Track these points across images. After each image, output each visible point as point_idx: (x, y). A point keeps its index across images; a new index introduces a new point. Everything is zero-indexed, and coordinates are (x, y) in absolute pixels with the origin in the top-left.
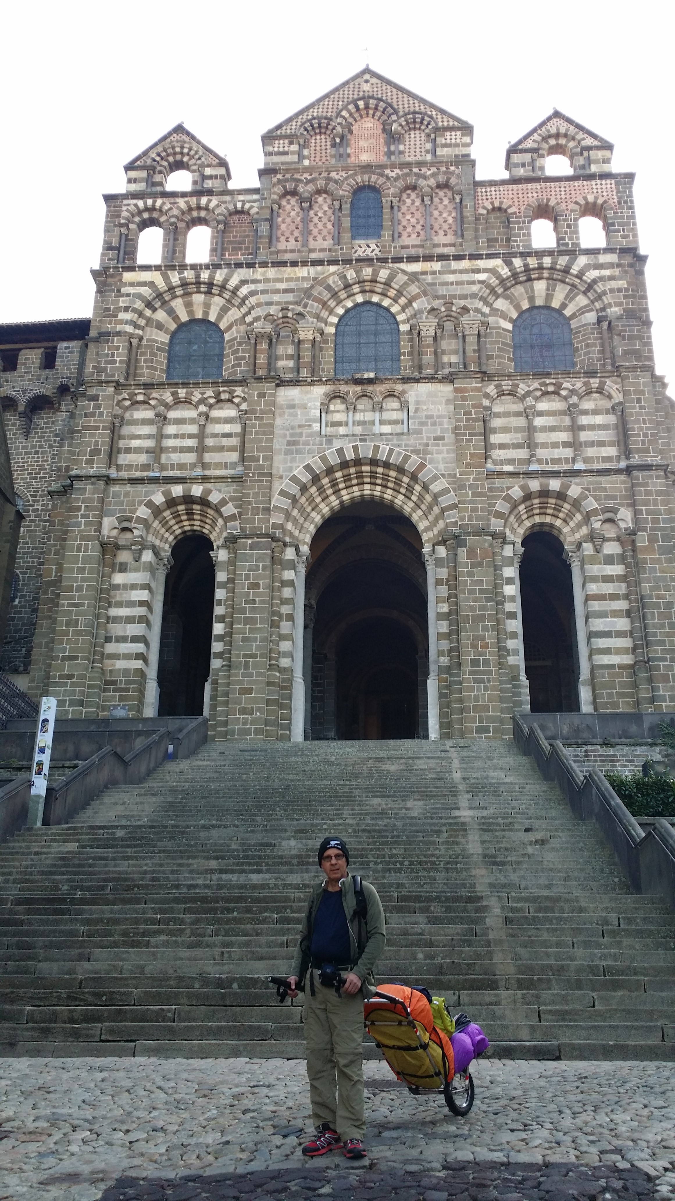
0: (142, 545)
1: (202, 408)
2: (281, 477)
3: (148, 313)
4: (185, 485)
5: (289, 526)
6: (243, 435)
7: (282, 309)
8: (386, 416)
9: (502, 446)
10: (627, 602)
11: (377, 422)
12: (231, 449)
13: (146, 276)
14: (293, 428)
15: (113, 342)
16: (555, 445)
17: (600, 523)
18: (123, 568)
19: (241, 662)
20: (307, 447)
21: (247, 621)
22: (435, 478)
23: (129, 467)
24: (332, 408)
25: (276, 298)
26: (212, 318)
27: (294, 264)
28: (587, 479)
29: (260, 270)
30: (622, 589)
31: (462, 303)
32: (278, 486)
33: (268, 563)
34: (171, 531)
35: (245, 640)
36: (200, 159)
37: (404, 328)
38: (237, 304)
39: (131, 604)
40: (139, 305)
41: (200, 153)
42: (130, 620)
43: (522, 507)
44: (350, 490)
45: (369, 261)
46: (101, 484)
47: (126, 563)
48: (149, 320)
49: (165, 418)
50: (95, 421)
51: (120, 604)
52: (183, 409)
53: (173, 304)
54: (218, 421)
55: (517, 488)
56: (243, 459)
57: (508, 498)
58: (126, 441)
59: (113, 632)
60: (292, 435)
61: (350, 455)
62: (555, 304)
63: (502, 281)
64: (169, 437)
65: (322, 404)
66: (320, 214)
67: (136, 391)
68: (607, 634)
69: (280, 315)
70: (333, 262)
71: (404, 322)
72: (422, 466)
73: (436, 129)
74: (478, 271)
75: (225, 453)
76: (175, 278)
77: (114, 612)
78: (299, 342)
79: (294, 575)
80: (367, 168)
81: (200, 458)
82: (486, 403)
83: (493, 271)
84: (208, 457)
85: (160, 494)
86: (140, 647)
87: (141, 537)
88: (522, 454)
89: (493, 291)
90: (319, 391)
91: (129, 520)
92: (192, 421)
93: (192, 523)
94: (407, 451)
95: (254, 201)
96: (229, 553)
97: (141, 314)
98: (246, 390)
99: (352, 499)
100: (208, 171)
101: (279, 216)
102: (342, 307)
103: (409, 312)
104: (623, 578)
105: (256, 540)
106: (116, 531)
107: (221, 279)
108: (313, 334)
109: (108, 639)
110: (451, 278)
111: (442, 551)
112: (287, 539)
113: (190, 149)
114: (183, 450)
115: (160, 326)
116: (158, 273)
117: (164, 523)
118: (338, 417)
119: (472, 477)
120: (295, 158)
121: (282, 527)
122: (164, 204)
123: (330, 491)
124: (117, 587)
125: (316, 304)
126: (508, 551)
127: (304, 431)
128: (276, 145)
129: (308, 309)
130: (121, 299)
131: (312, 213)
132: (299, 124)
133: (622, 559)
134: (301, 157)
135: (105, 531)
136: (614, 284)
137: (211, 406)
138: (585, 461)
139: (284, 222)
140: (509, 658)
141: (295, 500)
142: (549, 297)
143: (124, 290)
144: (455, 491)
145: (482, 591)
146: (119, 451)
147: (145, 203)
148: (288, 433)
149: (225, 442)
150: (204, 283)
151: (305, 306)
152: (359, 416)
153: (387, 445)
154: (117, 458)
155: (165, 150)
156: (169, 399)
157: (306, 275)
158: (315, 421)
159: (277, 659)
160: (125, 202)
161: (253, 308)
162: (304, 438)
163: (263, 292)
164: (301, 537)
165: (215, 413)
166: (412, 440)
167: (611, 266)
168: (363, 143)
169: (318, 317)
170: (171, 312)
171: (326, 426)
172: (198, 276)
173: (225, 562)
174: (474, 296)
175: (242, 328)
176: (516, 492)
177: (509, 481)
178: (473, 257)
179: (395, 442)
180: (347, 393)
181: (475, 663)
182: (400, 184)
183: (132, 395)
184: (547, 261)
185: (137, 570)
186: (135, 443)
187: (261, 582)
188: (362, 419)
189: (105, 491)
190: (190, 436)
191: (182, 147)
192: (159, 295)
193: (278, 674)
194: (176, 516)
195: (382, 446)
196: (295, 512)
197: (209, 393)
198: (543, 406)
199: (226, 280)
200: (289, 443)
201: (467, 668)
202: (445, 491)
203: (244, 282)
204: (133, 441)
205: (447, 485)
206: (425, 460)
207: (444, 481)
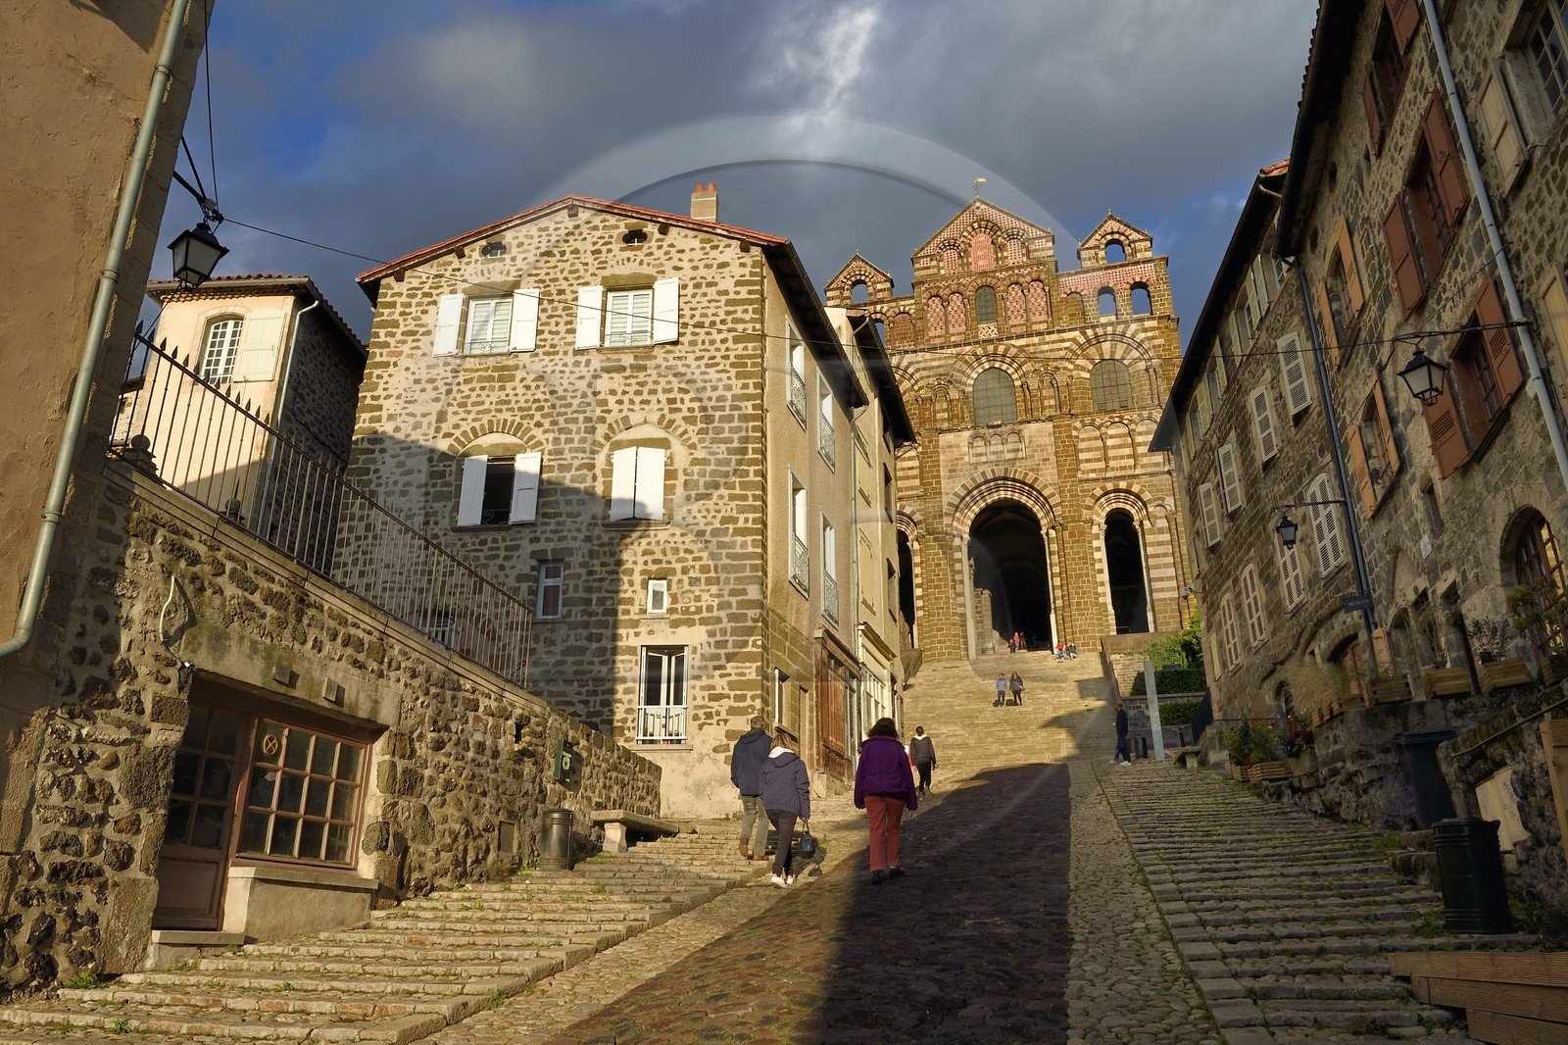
2: (947, 494)
5: (956, 524)
6: (921, 467)
7: (937, 379)
8: (1011, 446)
9: (1088, 461)
10: (1173, 557)
11: (1005, 451)
12: (914, 477)
14: (952, 461)
16: (1122, 457)
17: (1154, 507)
19: (935, 612)
20: (962, 472)
22: (1046, 486)
24: (975, 444)
25: (932, 372)
27: (942, 348)
28: (1145, 479)
29: (920, 354)
30: (1169, 549)
31: (1055, 364)
32: (946, 499)
33: (945, 549)
35: (936, 598)
36: (872, 277)
37: (1018, 383)
38: (907, 378)
43: (1103, 500)
44: (991, 496)
45: (990, 341)
54: (904, 459)
55: (1098, 488)
56: (923, 483)
57: (1093, 495)
60: (951, 466)
61: (990, 476)
62: (1117, 356)
63: (1080, 346)
65: (969, 443)
66: (955, 309)
68: (1161, 579)
69: (936, 383)
70: (969, 344)
71: (1017, 380)
72: (1036, 479)
73: (1028, 239)
74: (1064, 341)
75: (911, 480)
78: (950, 400)
79: (961, 554)
80: (984, 273)
82: (1074, 433)
83: (1074, 340)
88: (1102, 465)
89: (1074, 353)
90: (967, 434)
94: (1026, 469)
95: (912, 304)
96: (920, 544)
99: (993, 501)
100: (879, 287)
101: (928, 313)
102: (976, 373)
103: (1020, 372)
104: (1169, 543)
107: (896, 363)
108: (959, 394)
110: (1046, 347)
111: (1053, 533)
112: (955, 533)
118: (981, 450)
119: (1068, 484)
120: (935, 270)
121: (951, 525)
123: (979, 498)
125: (958, 373)
126: (1095, 530)
127: (959, 462)
128: (922, 263)
129: (954, 377)
131: (950, 308)
132: (935, 245)
133: (1168, 530)
134: (939, 268)
136: (1156, 342)
138: (1143, 466)
139: (932, 317)
140: (1101, 598)
141: (957, 507)
142: (1113, 353)
144: (1058, 494)
148: (949, 464)
149: (910, 473)
151: (952, 376)
152: (993, 449)
153: (1013, 466)
155: (849, 274)
157: (950, 354)
158: (965, 454)
161: (918, 380)
162: (959, 467)
163: (924, 369)
164: (963, 529)
166: (1028, 462)
167: (1153, 329)
168: (979, 253)
169: (960, 382)
171: (973, 457)
173: (917, 550)
174: (1062, 359)
175: (912, 394)
176: (1098, 492)
177: (1092, 485)
178: (1059, 332)
179: (1018, 464)
180: (984, 434)
181: (1079, 604)
182: (1007, 282)
184: (1110, 329)
188: (995, 450)
195: (1009, 467)
196: (958, 515)
198: (1111, 432)
199: (899, 363)
200: (950, 471)
201: (1074, 607)
202: (1053, 495)
205: (1053, 491)
206: (1038, 475)
207: (1051, 488)
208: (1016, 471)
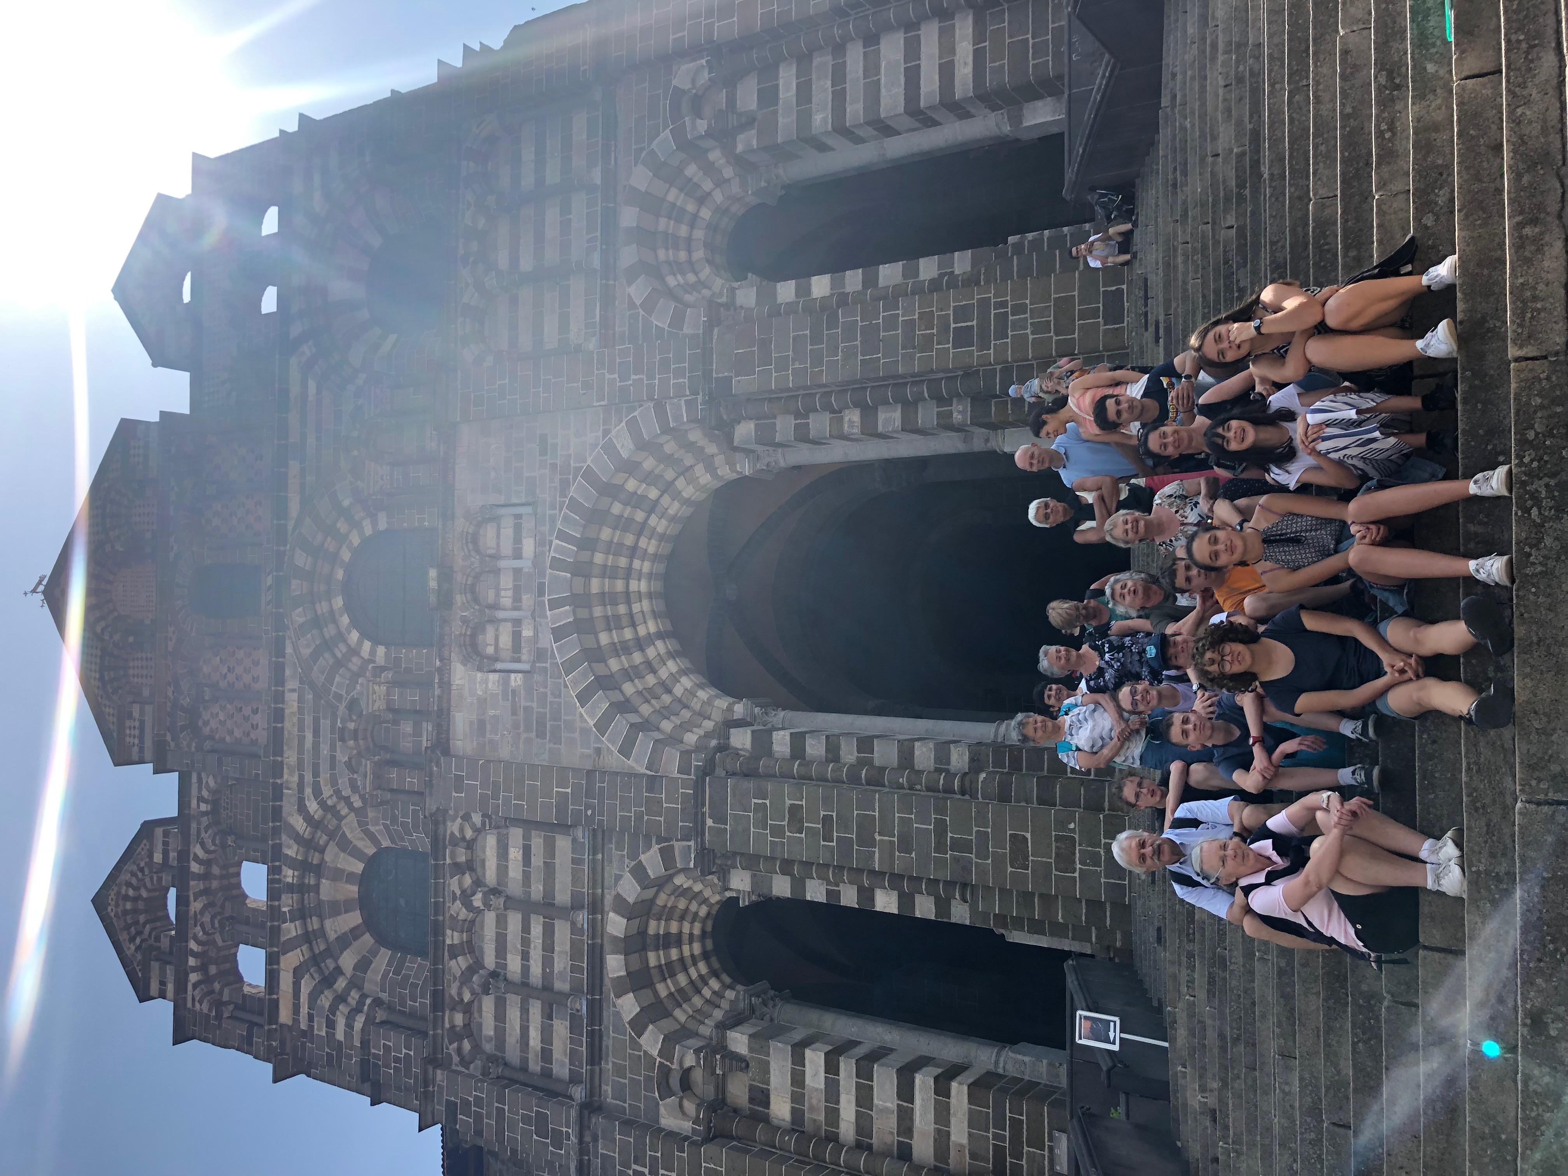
0: (715, 1052)
1: (477, 901)
2: (598, 751)
3: (341, 984)
4: (607, 947)
5: (691, 738)
6: (528, 825)
7: (342, 739)
8: (507, 548)
9: (564, 326)
10: (849, 46)
11: (516, 564)
12: (550, 850)
13: (286, 980)
14: (516, 726)
15: (376, 1056)
16: (566, 228)
17: (699, 121)
18: (761, 1097)
19: (955, 859)
20: (550, 698)
21: (866, 840)
22: (610, 449)
23: (573, 1055)
24: (490, 650)
25: (325, 750)
26: (358, 867)
27: (281, 715)
28: (621, 157)
29: (285, 777)
30: (823, 61)
32: (613, 760)
33: (750, 785)
34: (699, 984)
35: (905, 845)
36: (142, 870)
37: (383, 522)
38: (335, 822)
39: (832, 1091)
40: (325, 1000)
41: (135, 868)
42: (864, 1098)
43: (671, 281)
44: (638, 618)
45: (283, 586)
46: (598, 1121)
47: (752, 1088)
48: (355, 983)
49: (494, 974)
50: (489, 1117)
51: (833, 1114)
52: (482, 938)
53: (332, 936)
54: (503, 870)
55: (632, 290)
56: (563, 827)
57: (649, 305)
58: (531, 1056)
59: (889, 1139)
60: (528, 729)
61: (567, 615)
63: (322, 354)
64: (526, 969)
65: (480, 669)
66: (225, 670)
67: (447, 1025)
68: (912, 77)
69: (351, 743)
70: (281, 647)
71: (375, 523)
73: (127, 480)
74: (304, 395)
75: (557, 861)
76: (291, 930)
77: (847, 1128)
78: (390, 709)
79: (782, 733)
80: (166, 591)
81: (565, 912)
82: (489, 361)
83: (306, 370)
84: (563, 897)
85: (619, 1001)
86: (923, 1082)
87: (697, 1051)
88: (577, 288)
90: (459, 674)
91: (665, 1072)
92: (501, 921)
93: (685, 938)
94: (562, 504)
95: (200, 780)
96: (735, 867)
97: (341, 999)
98: (451, 812)
99: (655, 615)
100: (158, 858)
101: (223, 740)
102: (349, 632)
103: (358, 513)
104: (804, 60)
105: (706, 809)
106: (686, 1104)
107: (295, 847)
108: (380, 684)
109: (904, 1153)
110: (311, 441)
111: (744, 431)
112: (714, 743)
113: (129, 885)
114: (548, 947)
115: (363, 965)
116: (282, 958)
117: (681, 997)
118: (505, 640)
119: (607, 376)
121: (686, 755)
122: (195, 938)
123: (637, 658)
124: (797, 1115)
125: (337, 679)
127: (523, 703)
128: (132, 740)
129: (344, 693)
130: (316, 1032)
131: (223, 684)
132: (107, 703)
133: (768, 70)
135: (685, 1126)
137: (478, 883)
138: (591, 166)
139: (231, 732)
140: (957, 272)
141: (645, 726)
143: (303, 1026)
144: (634, 409)
145: (816, 338)
146: (547, 1074)
147: (194, 969)
148: (524, 736)
149: (537, 860)
150: (302, 877)
151: (339, 697)
152: (506, 599)
153: (551, 542)
154: (559, 1080)
155: (127, 927)
156: (462, 962)
157: (295, 696)
158: (506, 682)
159: (950, 775)
160: (189, 1005)
161: (337, 792)
162: (535, 705)
163: (316, 774)
164: (717, 716)
165: (491, 876)
166: (546, 496)
168: (139, 600)
169: (355, 676)
170: (345, 941)
171: (518, 660)
172: (290, 888)
173: (753, 876)
175: (371, 814)
176: (640, 289)
177: (619, 305)
179: (547, 528)
180: (465, 621)
182: (189, 536)
183: (456, 1035)
185: (765, 1069)
186: (535, 1040)
187: (788, 802)
188: (510, 593)
189: (611, 1114)
190: (526, 928)
191: (126, 898)
192: (316, 960)
193: (983, 776)
194: (668, 971)
195: (552, 554)
196: (667, 726)
197: (454, 885)
199: (298, 838)
200: (541, 734)
202: (633, 427)
203: (302, 808)
204: (532, 1043)
205: (623, 424)
206: (578, 469)
207: (614, 432)
208: (562, 536)
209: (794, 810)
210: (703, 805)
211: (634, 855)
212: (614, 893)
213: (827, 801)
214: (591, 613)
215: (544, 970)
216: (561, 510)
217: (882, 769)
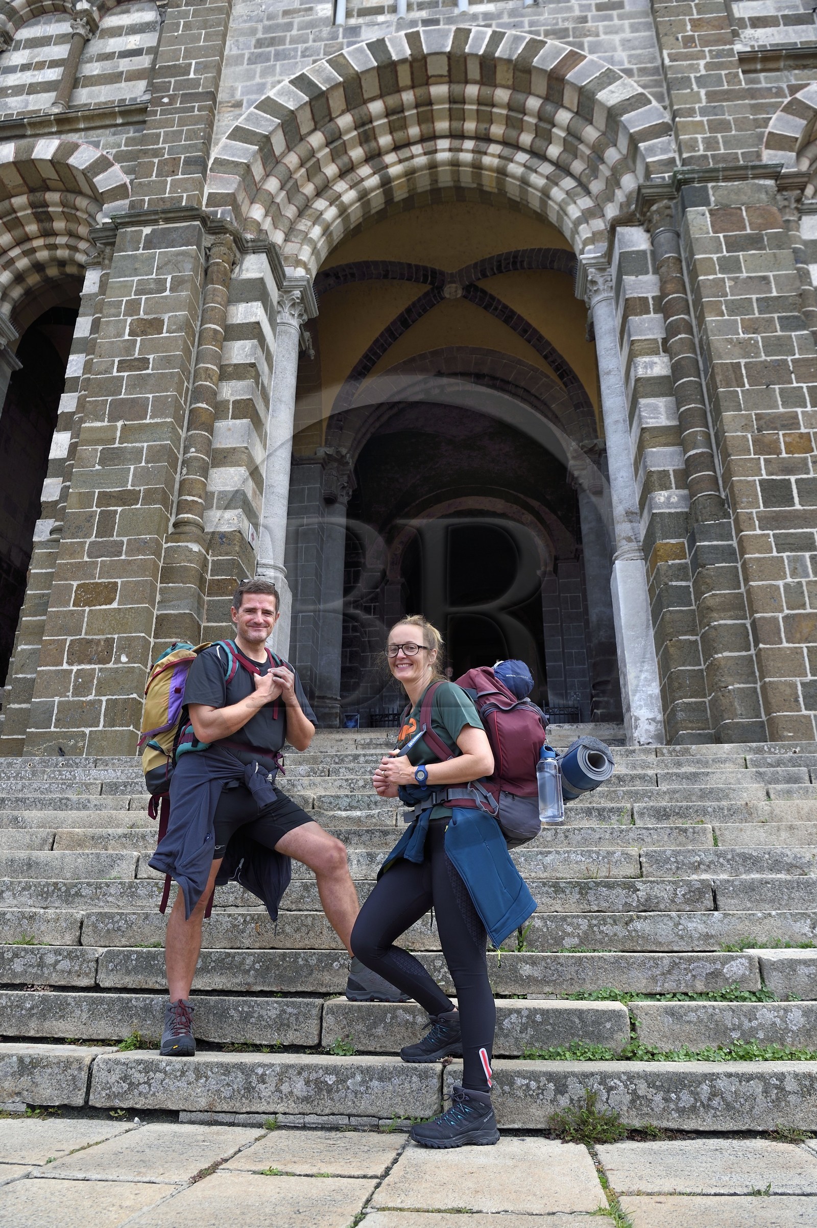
1: (82, 6)
4: (24, 142)
6: (157, 49)
11: (463, 3)
12: (134, 76)
21: (119, 410)
22: (609, 78)
33: (189, 271)
49: (10, 40)
52: (46, 23)
55: (815, 87)
57: (797, 108)
60: (267, 29)
61: (399, 51)
64: (13, 69)
72: (574, 58)
79: (264, 316)
81: (65, 98)
84: (84, 95)
88: (811, 32)
92: (61, 38)
96: (102, 272)
105: (162, 226)
111: (636, 238)
114: (33, 89)
126: (811, 228)
127: (297, 21)
137: (106, 8)
141: (270, 157)
149: (125, 65)
158: (321, 2)
159: (201, 510)
165: (112, 20)
166: (547, 14)
176: (815, 96)
177: (794, 75)
181: (777, 493)
187: (166, 317)
190: (54, 64)
193: (200, 549)
200: (260, 43)
201: (753, 510)
202: (637, 102)
205: (640, 90)
206: (581, 46)
207: (630, 81)
208: (497, 38)
209: (155, 325)
210: (167, 220)
211: (119, 157)
212: (80, 141)
213: (167, 361)
214: (405, 89)
215: (10, 87)
216: (530, 32)
217: (211, 430)
